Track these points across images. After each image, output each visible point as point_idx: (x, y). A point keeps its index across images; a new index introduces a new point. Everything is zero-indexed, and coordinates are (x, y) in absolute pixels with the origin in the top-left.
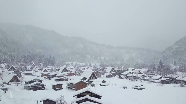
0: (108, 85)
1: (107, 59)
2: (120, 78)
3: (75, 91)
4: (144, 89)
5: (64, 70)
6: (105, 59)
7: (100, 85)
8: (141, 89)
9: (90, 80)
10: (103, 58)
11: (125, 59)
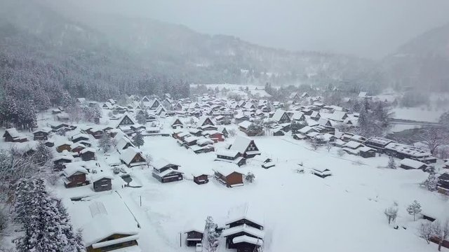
0: (274, 166)
1: (277, 75)
2: (295, 137)
3: (225, 186)
4: (330, 175)
5: (206, 121)
6: (273, 76)
7: (263, 166)
8: (324, 176)
9: (248, 153)
10: (270, 74)
11: (309, 75)
